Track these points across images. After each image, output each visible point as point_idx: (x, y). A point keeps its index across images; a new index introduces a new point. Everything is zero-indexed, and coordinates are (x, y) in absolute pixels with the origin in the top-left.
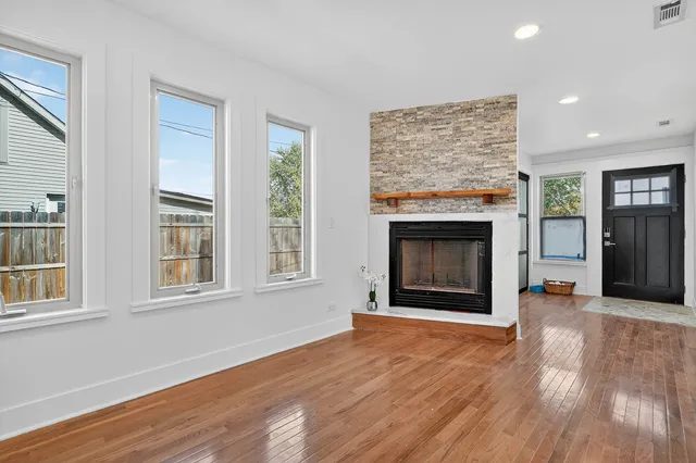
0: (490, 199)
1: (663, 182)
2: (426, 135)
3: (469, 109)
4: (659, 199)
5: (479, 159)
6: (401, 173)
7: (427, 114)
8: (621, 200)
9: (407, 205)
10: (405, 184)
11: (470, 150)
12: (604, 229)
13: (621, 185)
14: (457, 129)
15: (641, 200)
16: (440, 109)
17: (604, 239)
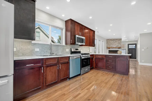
0: (119, 48)
1: (134, 45)
2: (112, 42)
3: (117, 39)
4: (134, 47)
5: (118, 44)
6: (110, 45)
7: (113, 40)
8: (130, 47)
9: (111, 49)
10: (110, 46)
11: (117, 43)
12: (128, 51)
13: (130, 46)
14: (116, 41)
15: (132, 47)
16: (114, 39)
17: (128, 52)
